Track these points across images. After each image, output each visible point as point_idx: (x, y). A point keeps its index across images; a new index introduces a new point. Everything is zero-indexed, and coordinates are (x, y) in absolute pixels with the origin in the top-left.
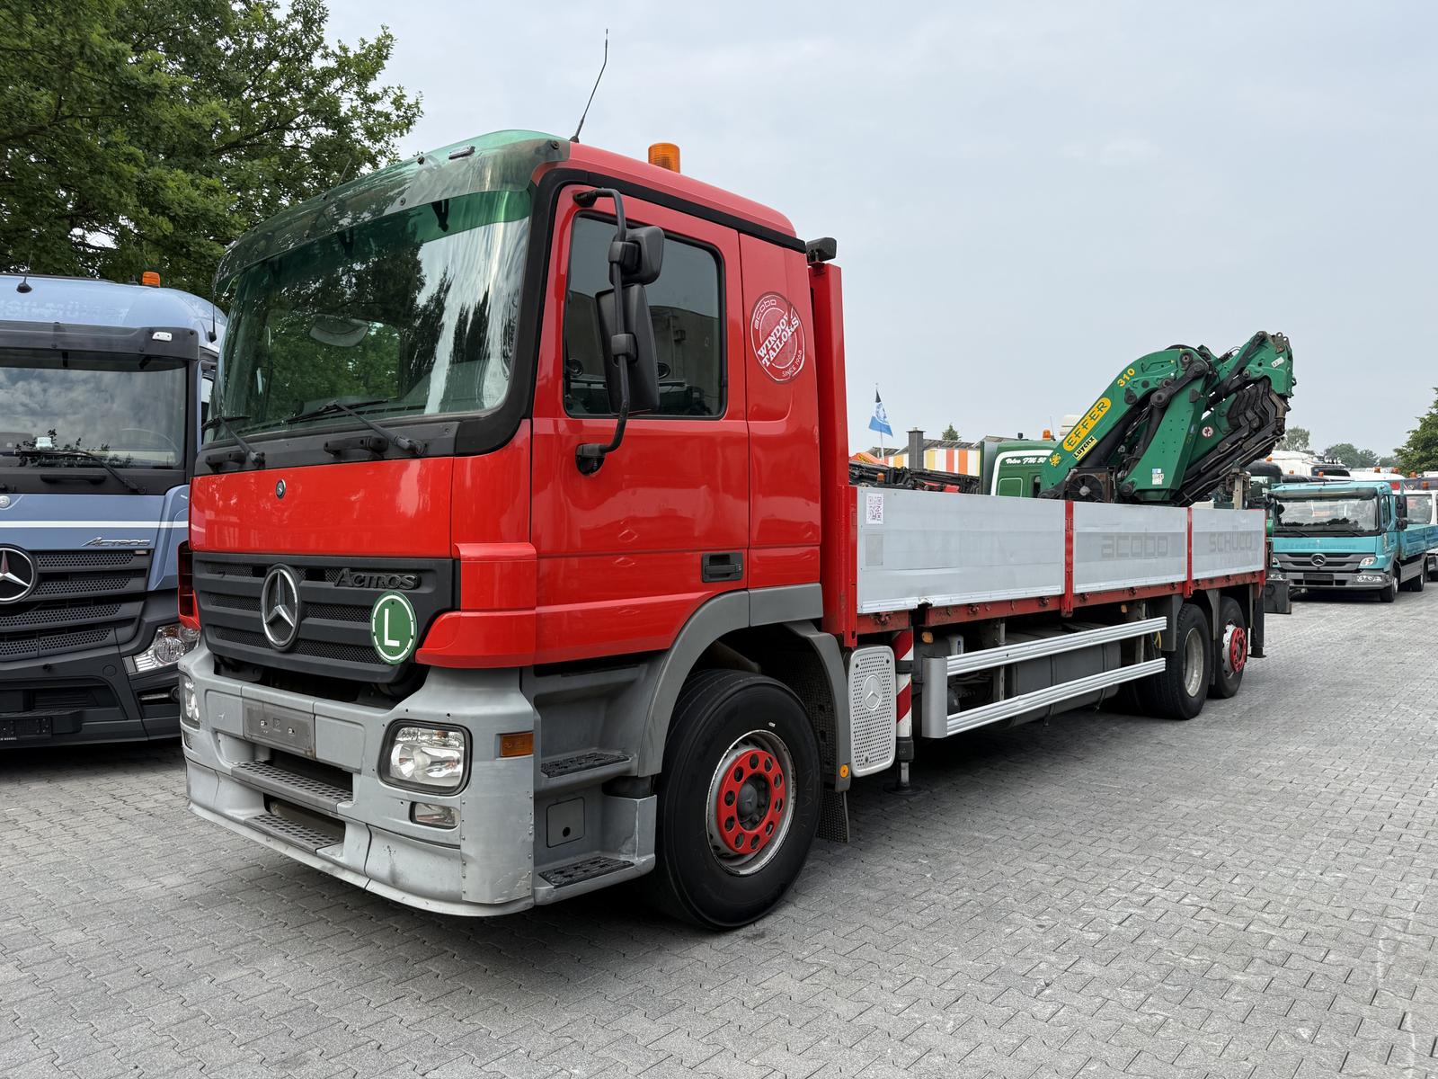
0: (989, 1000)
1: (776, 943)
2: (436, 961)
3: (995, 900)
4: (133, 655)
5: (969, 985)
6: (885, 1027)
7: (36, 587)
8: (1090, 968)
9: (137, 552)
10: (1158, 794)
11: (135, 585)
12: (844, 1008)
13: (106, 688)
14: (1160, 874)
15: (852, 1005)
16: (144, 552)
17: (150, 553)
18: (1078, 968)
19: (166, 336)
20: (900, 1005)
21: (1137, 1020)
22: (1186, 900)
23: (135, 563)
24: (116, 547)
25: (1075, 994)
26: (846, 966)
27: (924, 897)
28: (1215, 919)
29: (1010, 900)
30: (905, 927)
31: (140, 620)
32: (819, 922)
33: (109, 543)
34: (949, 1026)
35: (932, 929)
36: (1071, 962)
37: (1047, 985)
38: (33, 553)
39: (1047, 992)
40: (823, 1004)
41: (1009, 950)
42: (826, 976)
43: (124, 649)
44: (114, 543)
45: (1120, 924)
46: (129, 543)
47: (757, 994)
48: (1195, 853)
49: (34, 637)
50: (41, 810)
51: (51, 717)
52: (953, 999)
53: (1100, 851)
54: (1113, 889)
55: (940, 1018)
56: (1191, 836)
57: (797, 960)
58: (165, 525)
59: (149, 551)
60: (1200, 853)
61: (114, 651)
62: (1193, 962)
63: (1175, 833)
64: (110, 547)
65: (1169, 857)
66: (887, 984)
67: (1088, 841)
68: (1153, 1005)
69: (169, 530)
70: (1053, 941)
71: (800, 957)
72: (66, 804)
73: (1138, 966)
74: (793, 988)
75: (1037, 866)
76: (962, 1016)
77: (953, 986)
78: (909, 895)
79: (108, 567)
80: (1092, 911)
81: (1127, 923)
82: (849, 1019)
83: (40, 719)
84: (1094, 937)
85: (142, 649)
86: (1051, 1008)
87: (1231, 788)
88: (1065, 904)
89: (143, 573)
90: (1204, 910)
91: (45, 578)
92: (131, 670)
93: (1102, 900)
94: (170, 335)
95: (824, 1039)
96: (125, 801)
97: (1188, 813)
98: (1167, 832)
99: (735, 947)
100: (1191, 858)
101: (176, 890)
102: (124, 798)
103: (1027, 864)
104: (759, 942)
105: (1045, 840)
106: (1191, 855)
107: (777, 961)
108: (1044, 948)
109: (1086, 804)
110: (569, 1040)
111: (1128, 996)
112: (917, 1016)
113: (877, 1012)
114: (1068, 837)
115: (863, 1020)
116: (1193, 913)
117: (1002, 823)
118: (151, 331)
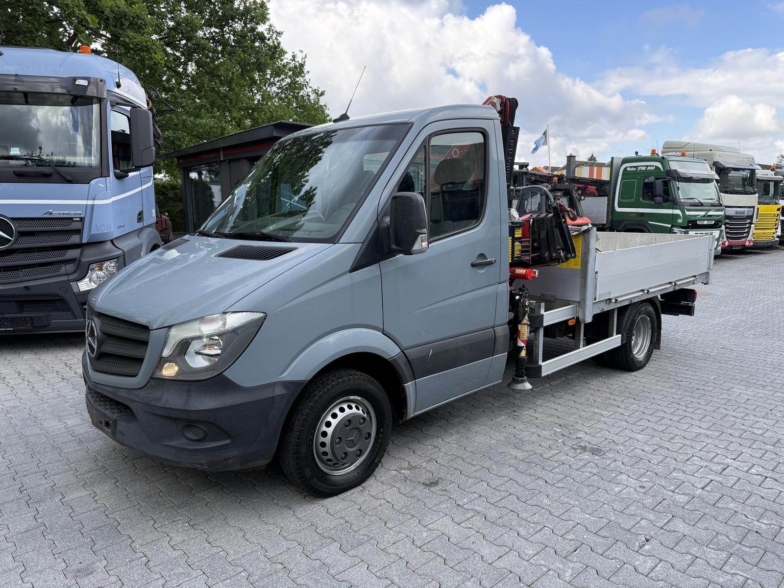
0: (601, 552)
1: (445, 490)
2: (210, 492)
3: (608, 463)
4: (77, 281)
5: (585, 536)
6: (518, 571)
7: (16, 241)
8: (680, 526)
9: (74, 219)
10: (725, 384)
11: (75, 239)
12: (488, 551)
13: (62, 300)
14: (731, 447)
15: (494, 549)
16: (79, 219)
17: (82, 219)
18: (671, 527)
19: (84, 83)
20: (531, 552)
21: (721, 580)
22: (753, 471)
23: (75, 226)
24: (61, 216)
25: (669, 550)
26: (493, 513)
27: (555, 458)
28: (778, 488)
29: (619, 463)
30: (541, 482)
31: (80, 260)
32: (478, 475)
33: (56, 214)
34: (568, 574)
35: (560, 485)
36: (666, 521)
37: (647, 540)
38: (13, 219)
39: (647, 547)
40: (472, 546)
41: (618, 506)
42: (478, 521)
43: (71, 277)
44: (60, 213)
45: (703, 488)
46: (69, 214)
47: (425, 534)
48: (756, 431)
49: (18, 270)
50: (21, 372)
51: (32, 317)
52: (573, 548)
53: (685, 426)
54: (696, 458)
55: (561, 566)
56: (752, 417)
57: (459, 505)
58: (90, 202)
59: (81, 218)
60: (761, 432)
61: (65, 278)
62: (764, 527)
63: (740, 415)
64: (58, 216)
65: (737, 434)
66: (523, 532)
67: (676, 418)
68: (734, 565)
69: (93, 206)
70: (651, 501)
71: (461, 503)
72: (38, 368)
73: (720, 527)
74: (453, 530)
75: (640, 437)
76: (578, 565)
77: (573, 537)
78: (545, 456)
79: (57, 228)
80: (681, 476)
81: (707, 488)
82: (490, 562)
83: (25, 318)
84: (683, 499)
85: (81, 278)
86: (650, 563)
87: (778, 382)
88: (660, 469)
89: (79, 232)
90: (768, 479)
91: (22, 234)
92: (75, 290)
93: (688, 468)
94: (87, 82)
95: (469, 580)
96: (71, 368)
97: (748, 400)
98: (734, 414)
99: (416, 492)
100: (754, 436)
101: (72, 428)
102: (71, 366)
103: (632, 435)
104: (433, 489)
105: (645, 417)
106: (753, 433)
107: (444, 506)
108: (644, 506)
109: (674, 390)
110: (280, 566)
111: (712, 555)
112: (543, 563)
113: (513, 557)
114: (662, 414)
115: (500, 564)
116: (760, 482)
117: (614, 403)
118: (75, 79)
